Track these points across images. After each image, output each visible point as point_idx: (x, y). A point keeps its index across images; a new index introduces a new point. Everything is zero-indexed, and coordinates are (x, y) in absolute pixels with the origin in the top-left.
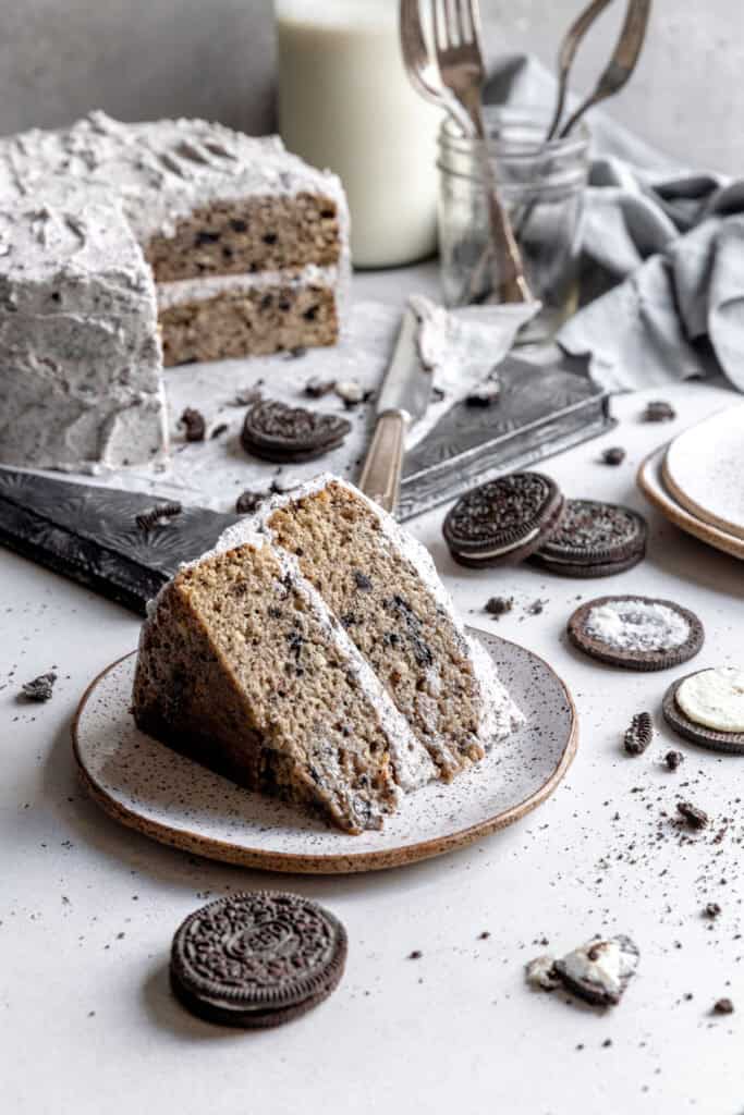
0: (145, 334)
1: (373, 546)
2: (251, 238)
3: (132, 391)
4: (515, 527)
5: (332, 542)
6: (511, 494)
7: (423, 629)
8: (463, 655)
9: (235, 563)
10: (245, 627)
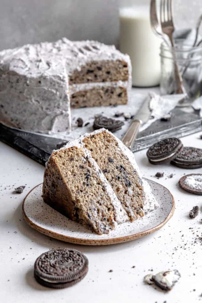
0: (65, 94)
1: (115, 150)
2: (103, 72)
3: (61, 110)
4: (167, 152)
5: (102, 148)
6: (167, 143)
7: (128, 176)
8: (140, 184)
9: (71, 152)
10: (72, 170)
